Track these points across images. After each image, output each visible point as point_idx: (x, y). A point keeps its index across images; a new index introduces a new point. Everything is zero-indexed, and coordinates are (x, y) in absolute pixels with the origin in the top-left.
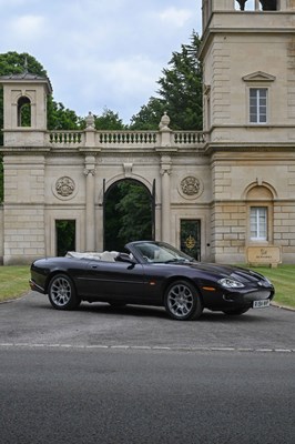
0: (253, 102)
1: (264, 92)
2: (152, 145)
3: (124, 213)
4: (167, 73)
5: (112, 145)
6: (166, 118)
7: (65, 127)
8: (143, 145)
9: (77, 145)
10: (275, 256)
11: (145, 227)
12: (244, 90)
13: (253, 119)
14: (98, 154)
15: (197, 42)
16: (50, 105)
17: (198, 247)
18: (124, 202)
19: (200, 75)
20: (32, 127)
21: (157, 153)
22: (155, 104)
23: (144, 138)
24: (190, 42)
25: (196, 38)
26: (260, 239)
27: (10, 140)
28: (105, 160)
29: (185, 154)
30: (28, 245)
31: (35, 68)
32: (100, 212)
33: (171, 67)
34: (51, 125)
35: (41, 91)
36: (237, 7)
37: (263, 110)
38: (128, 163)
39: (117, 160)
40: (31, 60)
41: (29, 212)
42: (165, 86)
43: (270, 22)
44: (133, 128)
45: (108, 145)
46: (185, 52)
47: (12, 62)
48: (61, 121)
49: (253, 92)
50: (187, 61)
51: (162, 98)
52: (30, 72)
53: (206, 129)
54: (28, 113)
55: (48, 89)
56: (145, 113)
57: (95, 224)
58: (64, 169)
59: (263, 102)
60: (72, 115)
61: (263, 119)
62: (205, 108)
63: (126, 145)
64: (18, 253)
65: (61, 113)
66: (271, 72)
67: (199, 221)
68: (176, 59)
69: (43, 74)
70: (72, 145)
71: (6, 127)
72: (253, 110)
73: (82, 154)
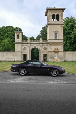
0: (55, 35)
1: (57, 34)
2: (39, 42)
3: (34, 53)
4: (41, 30)
5: (33, 42)
6: (41, 38)
7: (25, 39)
8: (37, 42)
9: (27, 42)
10: (59, 61)
11: (38, 55)
12: (54, 33)
13: (55, 38)
14: (30, 44)
15: (46, 26)
16: (23, 36)
17: (46, 59)
18: (35, 51)
19: (47, 31)
20: (20, 39)
21: (40, 44)
22: (39, 35)
23: (38, 41)
24: (45, 26)
25: (46, 25)
26: (56, 57)
27: (16, 41)
28: (31, 45)
29: (44, 44)
30: (19, 58)
31: (20, 30)
32: (31, 53)
33: (42, 30)
34: (23, 39)
35: (21, 33)
36: (53, 20)
37: (57, 37)
38: (35, 45)
39: (33, 45)
40: (20, 29)
41: (19, 53)
42: (41, 33)
43: (58, 22)
44: (36, 39)
45: (32, 42)
46: (44, 27)
47: (17, 29)
48: (24, 38)
49: (55, 34)
50: (45, 29)
51: (41, 34)
52: (19, 30)
53: (48, 40)
54: (19, 37)
55: (22, 33)
56: (38, 37)
57: (30, 55)
58: (25, 46)
59: (57, 35)
60: (26, 37)
61: (57, 38)
62: (47, 36)
63: (35, 42)
64: (17, 60)
65: (24, 37)
66: (58, 31)
67: (46, 54)
68: (43, 28)
69: (22, 31)
70: (26, 42)
71: (15, 39)
72: (55, 37)
73: (28, 44)
